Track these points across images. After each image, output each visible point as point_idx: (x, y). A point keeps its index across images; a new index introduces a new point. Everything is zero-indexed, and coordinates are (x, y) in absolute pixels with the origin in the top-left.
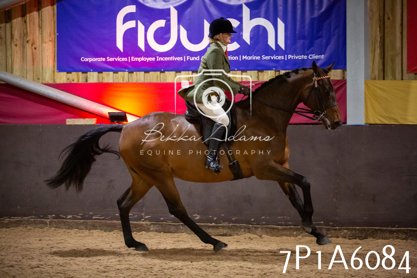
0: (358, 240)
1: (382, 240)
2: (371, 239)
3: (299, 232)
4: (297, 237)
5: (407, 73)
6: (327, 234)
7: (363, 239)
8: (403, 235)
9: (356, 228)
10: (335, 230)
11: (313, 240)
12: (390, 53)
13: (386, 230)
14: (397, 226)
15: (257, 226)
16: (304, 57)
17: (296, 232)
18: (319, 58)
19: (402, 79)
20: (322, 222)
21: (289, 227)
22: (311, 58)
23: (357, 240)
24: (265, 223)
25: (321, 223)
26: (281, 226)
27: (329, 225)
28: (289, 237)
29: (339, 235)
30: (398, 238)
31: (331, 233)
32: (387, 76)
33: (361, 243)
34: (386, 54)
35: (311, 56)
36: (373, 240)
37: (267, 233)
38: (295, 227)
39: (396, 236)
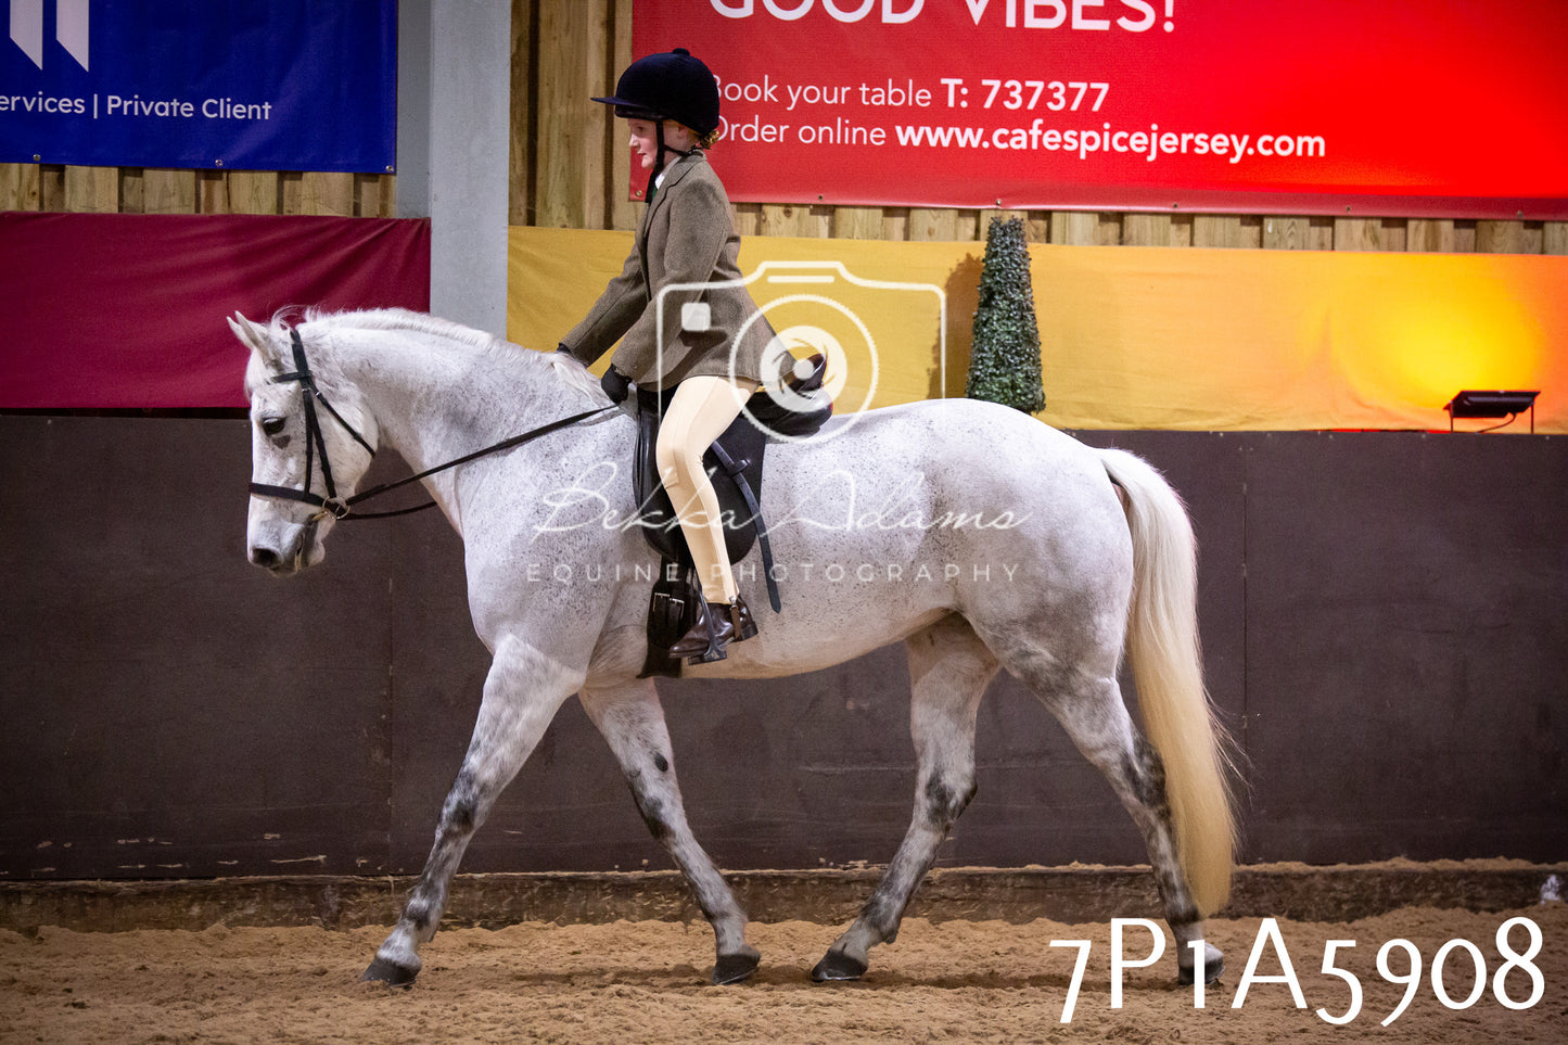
0: (481, 929)
1: (582, 926)
2: (538, 924)
3: (215, 907)
4: (203, 929)
5: (630, 200)
6: (343, 907)
7: (502, 924)
8: (673, 900)
9: (472, 878)
10: (380, 889)
11: (281, 941)
12: (562, 110)
13: (603, 882)
14: (645, 861)
15: (12, 886)
16: (179, 108)
17: (202, 905)
18: (250, 117)
19: (608, 224)
20: (321, 857)
21: (169, 883)
22: (215, 115)
23: (477, 930)
24: (52, 869)
25: (315, 859)
26: (130, 884)
27: (355, 870)
28: (167, 932)
29: (397, 911)
30: (648, 914)
31: (361, 906)
32: (549, 210)
33: (494, 942)
34: (544, 114)
35: (211, 104)
36: (544, 929)
37: (62, 919)
38: (194, 883)
39: (643, 907)
